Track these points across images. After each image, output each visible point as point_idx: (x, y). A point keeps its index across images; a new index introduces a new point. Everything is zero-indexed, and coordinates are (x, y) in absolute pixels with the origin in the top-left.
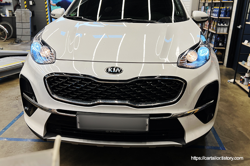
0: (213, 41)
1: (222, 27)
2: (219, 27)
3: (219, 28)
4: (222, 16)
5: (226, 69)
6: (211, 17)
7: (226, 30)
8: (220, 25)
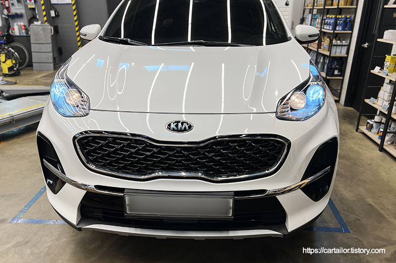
3: (335, 47)
4: (339, 29)
5: (344, 109)
7: (344, 50)
8: (336, 44)
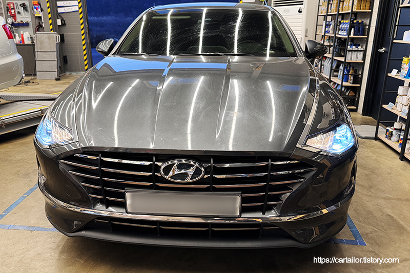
0: (340, 73)
1: (355, 51)
2: (350, 51)
3: (350, 53)
5: (362, 118)
6: (337, 36)
7: (360, 55)
8: (351, 49)
